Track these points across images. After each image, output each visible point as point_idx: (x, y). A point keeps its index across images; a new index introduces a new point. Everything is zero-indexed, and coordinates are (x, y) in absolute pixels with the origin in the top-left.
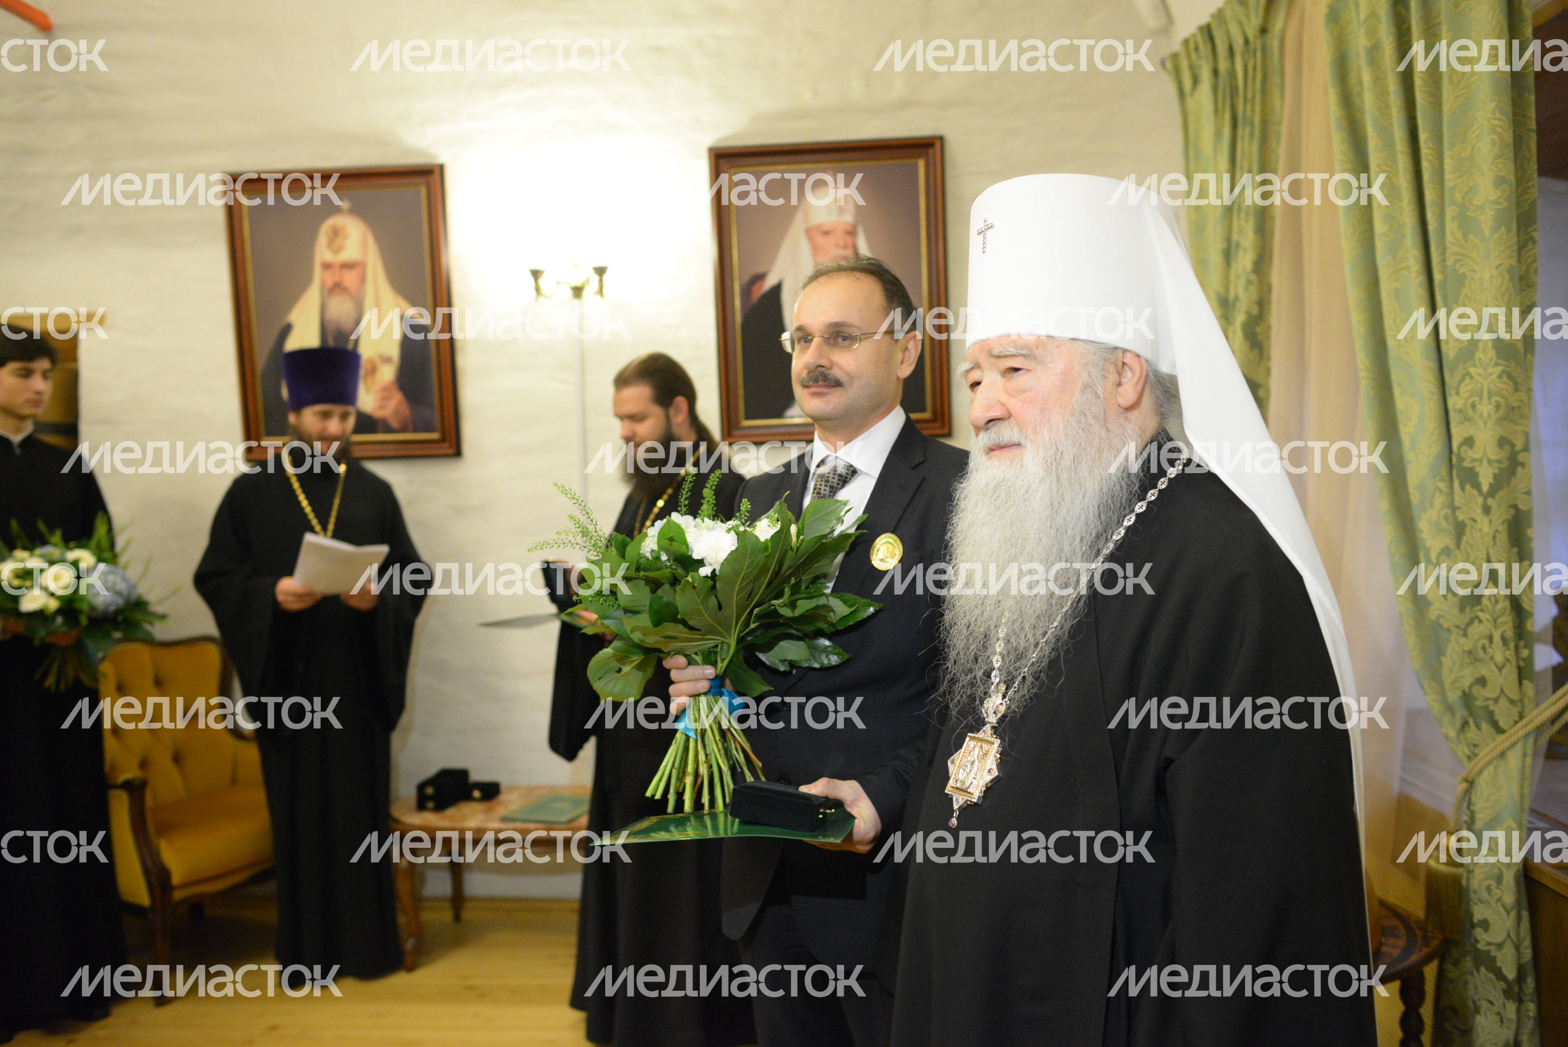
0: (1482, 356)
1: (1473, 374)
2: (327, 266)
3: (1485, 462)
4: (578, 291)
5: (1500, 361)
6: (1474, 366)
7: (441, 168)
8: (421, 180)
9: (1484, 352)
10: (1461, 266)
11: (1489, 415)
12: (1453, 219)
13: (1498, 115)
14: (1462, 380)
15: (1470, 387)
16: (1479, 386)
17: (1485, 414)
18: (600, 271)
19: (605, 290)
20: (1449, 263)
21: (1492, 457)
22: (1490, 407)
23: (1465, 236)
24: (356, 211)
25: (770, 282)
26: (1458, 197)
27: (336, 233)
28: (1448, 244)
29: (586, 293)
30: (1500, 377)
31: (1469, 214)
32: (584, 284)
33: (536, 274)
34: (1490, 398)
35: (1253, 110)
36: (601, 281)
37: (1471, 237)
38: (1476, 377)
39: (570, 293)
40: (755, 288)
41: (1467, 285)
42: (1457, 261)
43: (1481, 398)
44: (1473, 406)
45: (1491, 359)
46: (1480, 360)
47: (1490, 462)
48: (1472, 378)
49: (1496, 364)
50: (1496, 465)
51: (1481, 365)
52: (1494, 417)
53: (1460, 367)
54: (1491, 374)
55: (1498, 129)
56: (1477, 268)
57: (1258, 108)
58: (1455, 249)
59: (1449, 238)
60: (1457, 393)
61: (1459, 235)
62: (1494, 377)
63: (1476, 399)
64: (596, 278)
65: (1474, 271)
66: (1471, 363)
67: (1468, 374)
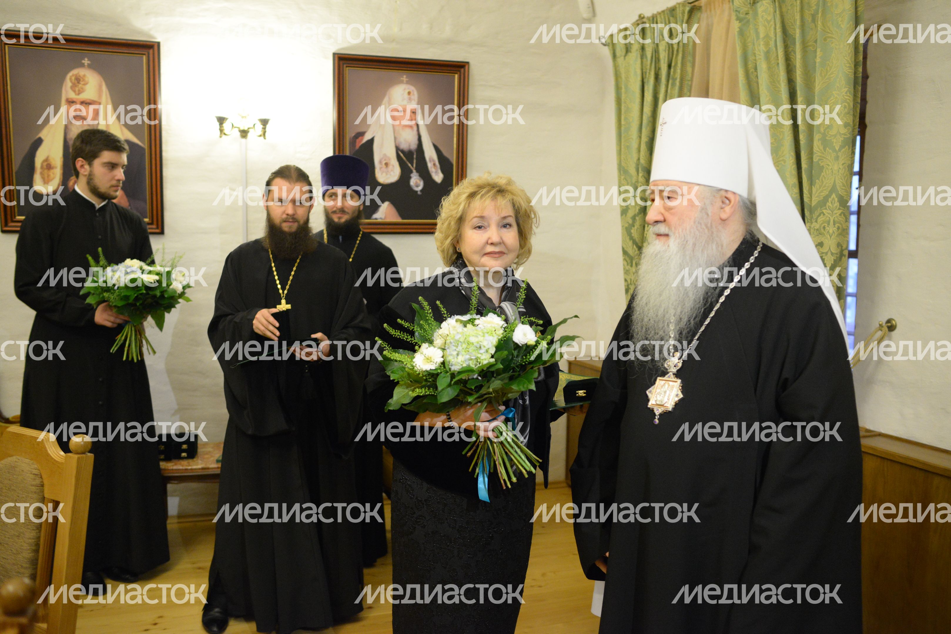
0: (830, 205)
1: (825, 213)
2: (71, 102)
3: (829, 254)
4: (244, 133)
5: (841, 208)
6: (826, 209)
7: (159, 44)
8: (145, 51)
9: (832, 203)
10: (822, 162)
11: (834, 232)
12: (819, 140)
13: (848, 94)
14: (819, 215)
15: (823, 219)
16: (828, 218)
17: (831, 232)
18: (265, 122)
19: (266, 134)
20: (815, 159)
21: (833, 252)
22: (834, 228)
23: (825, 149)
24: (94, 67)
25: (367, 137)
26: (822, 130)
27: (78, 80)
28: (814, 151)
29: (249, 135)
30: (840, 215)
31: (827, 138)
32: (249, 128)
33: (221, 120)
34: (834, 224)
35: (675, 72)
36: (264, 129)
37: (827, 149)
38: (826, 214)
39: (239, 134)
40: (358, 141)
41: (824, 171)
42: (820, 160)
43: (829, 224)
44: (824, 228)
45: (836, 207)
46: (829, 206)
47: (832, 254)
48: (824, 214)
49: (839, 209)
50: (835, 255)
51: (830, 209)
52: (836, 234)
53: (819, 209)
54: (836, 214)
55: (848, 101)
56: (830, 164)
57: (679, 71)
58: (820, 154)
59: (816, 148)
60: (816, 221)
61: (821, 148)
62: (838, 215)
63: (826, 225)
64: (260, 126)
65: (828, 165)
66: (825, 208)
67: (823, 213)
